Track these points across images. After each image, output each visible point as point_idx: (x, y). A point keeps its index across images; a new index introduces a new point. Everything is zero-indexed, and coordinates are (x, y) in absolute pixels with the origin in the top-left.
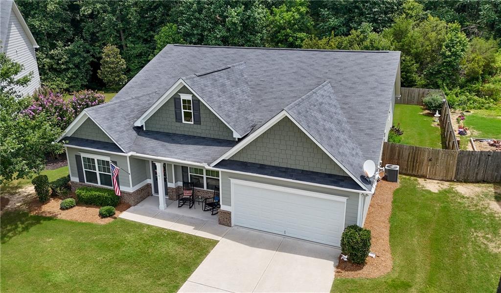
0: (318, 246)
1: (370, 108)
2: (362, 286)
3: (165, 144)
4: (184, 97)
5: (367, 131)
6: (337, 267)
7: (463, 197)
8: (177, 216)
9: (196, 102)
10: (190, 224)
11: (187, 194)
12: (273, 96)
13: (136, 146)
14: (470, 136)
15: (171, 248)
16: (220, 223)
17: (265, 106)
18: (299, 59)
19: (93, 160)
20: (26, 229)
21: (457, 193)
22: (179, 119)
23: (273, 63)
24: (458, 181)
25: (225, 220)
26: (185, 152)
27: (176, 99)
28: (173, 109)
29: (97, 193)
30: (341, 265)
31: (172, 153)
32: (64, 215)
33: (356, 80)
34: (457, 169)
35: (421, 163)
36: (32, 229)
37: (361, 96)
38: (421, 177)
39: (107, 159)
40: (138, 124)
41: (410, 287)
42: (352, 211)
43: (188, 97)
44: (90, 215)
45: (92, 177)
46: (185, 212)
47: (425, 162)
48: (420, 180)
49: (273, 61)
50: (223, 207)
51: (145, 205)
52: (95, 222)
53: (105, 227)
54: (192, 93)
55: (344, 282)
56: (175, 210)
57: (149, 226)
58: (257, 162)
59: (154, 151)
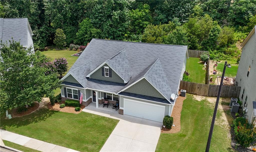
0: (155, 122)
1: (174, 71)
2: (170, 136)
3: (99, 84)
4: (105, 67)
5: (173, 81)
6: (162, 130)
7: (210, 103)
8: (103, 110)
9: (110, 70)
10: (108, 114)
11: (106, 102)
12: (138, 64)
13: (88, 85)
14: (218, 75)
15: (103, 122)
16: (119, 114)
17: (135, 69)
18: (147, 48)
19: (71, 90)
20: (50, 115)
21: (207, 101)
22: (103, 75)
23: (137, 49)
24: (209, 96)
25: (121, 112)
26: (107, 88)
27: (103, 68)
28: (102, 71)
29: (74, 102)
30: (163, 129)
31: (102, 89)
32: (62, 110)
33: (169, 58)
34: (209, 92)
35: (195, 89)
36: (52, 115)
37: (171, 65)
38: (195, 94)
39: (77, 89)
40: (88, 76)
41: (186, 136)
42: (167, 110)
43: (108, 68)
44: (72, 110)
45: (70, 95)
46: (105, 109)
47: (197, 88)
48: (194, 96)
49: (137, 48)
50: (120, 108)
51: (90, 106)
52: (74, 113)
53: (78, 115)
54: (109, 66)
55: (164, 135)
56: (102, 108)
57: (94, 115)
58: (133, 93)
59: (95, 87)
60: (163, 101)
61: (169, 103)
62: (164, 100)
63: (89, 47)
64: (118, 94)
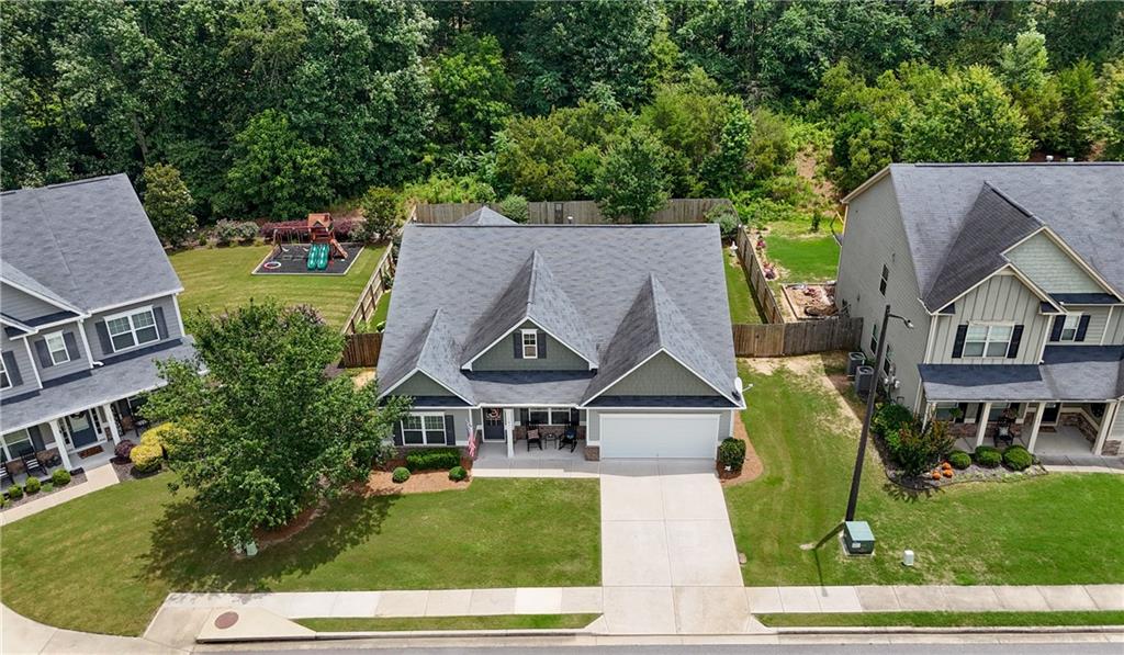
0: (692, 462)
1: (710, 308)
2: (747, 489)
3: (510, 386)
4: (524, 332)
6: (720, 477)
7: (797, 376)
8: (534, 461)
9: (543, 336)
10: (556, 467)
11: (533, 434)
12: (599, 302)
13: (481, 396)
14: (779, 280)
15: (556, 496)
16: (587, 459)
17: (596, 318)
18: (605, 242)
19: (418, 418)
20: (383, 515)
21: (789, 372)
22: (518, 354)
23: (575, 250)
24: (787, 355)
25: (593, 454)
26: (540, 393)
27: (516, 336)
28: (512, 345)
29: (439, 456)
30: (722, 475)
31: (528, 398)
32: (407, 488)
33: (682, 270)
34: (785, 343)
35: (748, 340)
36: (390, 511)
37: (695, 292)
38: (748, 356)
39: (442, 414)
40: (468, 366)
41: (783, 480)
42: (724, 425)
43: (534, 332)
44: (439, 481)
46: (536, 454)
47: (752, 338)
48: (749, 361)
49: (575, 246)
50: (590, 443)
51: (487, 456)
52: (453, 488)
53: (469, 490)
54: (537, 327)
55: (732, 489)
56: (525, 456)
57: (517, 479)
59: (503, 398)
60: (716, 403)
61: (734, 406)
62: (716, 400)
63: (408, 258)
64: (586, 406)
